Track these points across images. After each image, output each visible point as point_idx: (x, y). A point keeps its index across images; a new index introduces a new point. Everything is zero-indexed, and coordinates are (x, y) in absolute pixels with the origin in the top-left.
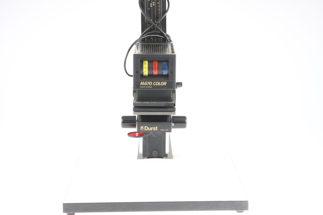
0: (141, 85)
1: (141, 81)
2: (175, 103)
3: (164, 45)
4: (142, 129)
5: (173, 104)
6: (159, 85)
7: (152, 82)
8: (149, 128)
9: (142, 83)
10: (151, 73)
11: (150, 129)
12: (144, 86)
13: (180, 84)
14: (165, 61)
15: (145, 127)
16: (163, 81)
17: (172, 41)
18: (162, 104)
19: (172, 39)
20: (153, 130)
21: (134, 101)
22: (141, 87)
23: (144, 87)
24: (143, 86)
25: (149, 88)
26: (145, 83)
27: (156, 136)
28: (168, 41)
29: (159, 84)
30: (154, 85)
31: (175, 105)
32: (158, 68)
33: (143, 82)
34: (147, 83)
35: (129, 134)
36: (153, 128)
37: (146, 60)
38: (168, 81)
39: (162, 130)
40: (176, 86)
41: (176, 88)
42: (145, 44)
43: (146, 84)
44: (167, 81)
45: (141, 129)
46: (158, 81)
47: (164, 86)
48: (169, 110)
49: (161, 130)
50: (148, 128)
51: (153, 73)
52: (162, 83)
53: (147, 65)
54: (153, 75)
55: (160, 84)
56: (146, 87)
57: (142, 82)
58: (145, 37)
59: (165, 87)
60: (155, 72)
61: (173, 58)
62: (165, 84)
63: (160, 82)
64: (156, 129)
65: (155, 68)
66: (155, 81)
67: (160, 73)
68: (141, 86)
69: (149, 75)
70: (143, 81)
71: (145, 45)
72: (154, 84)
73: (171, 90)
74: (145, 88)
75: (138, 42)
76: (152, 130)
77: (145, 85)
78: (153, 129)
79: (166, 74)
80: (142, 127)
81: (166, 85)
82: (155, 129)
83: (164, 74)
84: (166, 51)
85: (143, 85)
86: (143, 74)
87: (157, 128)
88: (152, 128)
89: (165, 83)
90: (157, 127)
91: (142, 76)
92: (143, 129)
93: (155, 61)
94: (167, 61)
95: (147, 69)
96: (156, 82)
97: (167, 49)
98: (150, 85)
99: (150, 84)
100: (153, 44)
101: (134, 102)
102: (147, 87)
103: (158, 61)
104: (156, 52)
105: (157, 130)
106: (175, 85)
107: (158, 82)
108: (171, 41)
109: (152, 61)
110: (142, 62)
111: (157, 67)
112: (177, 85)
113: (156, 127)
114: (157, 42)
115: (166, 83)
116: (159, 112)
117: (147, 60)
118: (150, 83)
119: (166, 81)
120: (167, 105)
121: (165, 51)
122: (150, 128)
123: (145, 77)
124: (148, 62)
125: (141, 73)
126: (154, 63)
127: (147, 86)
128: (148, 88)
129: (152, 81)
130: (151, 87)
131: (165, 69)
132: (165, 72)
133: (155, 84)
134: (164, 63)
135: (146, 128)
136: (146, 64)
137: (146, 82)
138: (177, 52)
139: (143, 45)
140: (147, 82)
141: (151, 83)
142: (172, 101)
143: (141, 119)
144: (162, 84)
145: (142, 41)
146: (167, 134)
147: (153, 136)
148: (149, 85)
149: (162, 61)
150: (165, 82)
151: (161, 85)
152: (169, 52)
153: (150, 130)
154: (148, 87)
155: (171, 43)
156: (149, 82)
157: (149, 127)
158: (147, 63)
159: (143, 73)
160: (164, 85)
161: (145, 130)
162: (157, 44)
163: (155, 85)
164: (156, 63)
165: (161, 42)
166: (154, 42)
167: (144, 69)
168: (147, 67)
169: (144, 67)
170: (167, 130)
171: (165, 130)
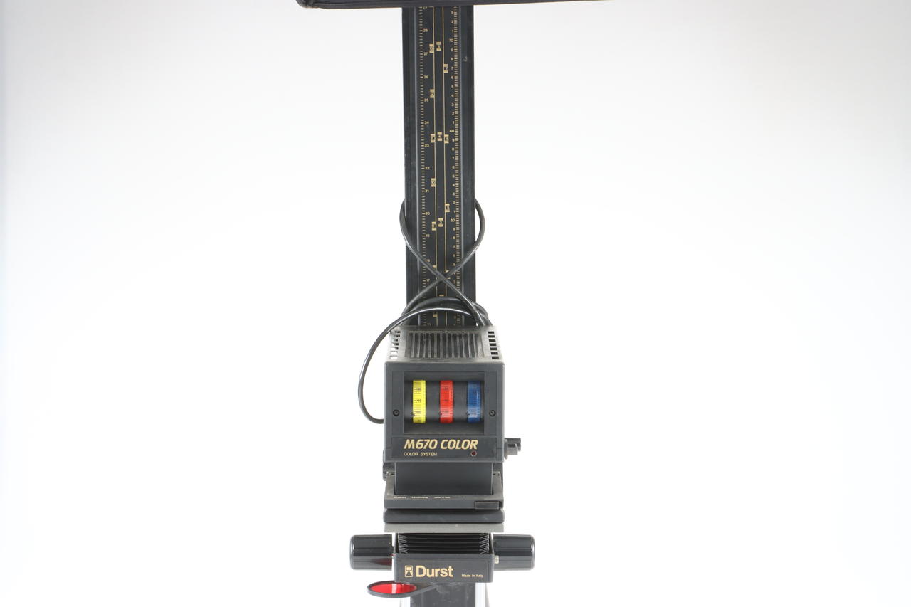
0: (405, 448)
1: (409, 436)
2: (503, 500)
3: (471, 335)
4: (409, 574)
5: (496, 501)
6: (457, 448)
7: (436, 441)
8: (428, 570)
9: (409, 444)
10: (434, 414)
11: (430, 573)
12: (416, 450)
13: (514, 444)
14: (474, 382)
15: (418, 567)
16: (468, 436)
17: (491, 325)
18: (467, 501)
19: (491, 318)
20: (441, 575)
21: (386, 492)
22: (406, 454)
23: (416, 454)
24: (411, 450)
25: (429, 457)
26: (418, 443)
27: (448, 592)
28: (481, 325)
29: (455, 445)
30: (442, 447)
31: (501, 504)
32: (454, 402)
33: (413, 441)
34: (424, 443)
35: (373, 588)
36: (441, 571)
37: (419, 379)
38: (483, 436)
39: (466, 576)
40: (503, 450)
41: (506, 457)
42: (416, 332)
43: (420, 445)
44: (479, 436)
45: (406, 573)
46: (454, 436)
47: (472, 452)
48: (485, 518)
49: (463, 576)
50: (426, 572)
51: (440, 414)
52: (466, 443)
53: (425, 393)
54: (440, 419)
55: (460, 445)
56: (419, 454)
57: (408, 441)
58: (417, 314)
59: (474, 454)
60: (447, 413)
61: (496, 373)
62: (473, 444)
63: (459, 441)
64: (448, 572)
65: (446, 400)
66: (445, 436)
67: (460, 414)
68: (407, 450)
69: (429, 421)
70: (411, 436)
71: (416, 335)
72: (444, 446)
73: (491, 463)
74: (419, 457)
75: (398, 328)
76: (436, 576)
77: (417, 447)
78: (439, 573)
79: (476, 416)
80: (409, 568)
81: (475, 448)
82: (447, 574)
83: (471, 416)
84: (477, 352)
85: (413, 448)
86: (412, 419)
87: (450, 569)
88: (437, 570)
89: (474, 442)
90: (450, 567)
91: (409, 422)
92: (412, 573)
93: (446, 380)
94: (480, 382)
95: (425, 402)
96: (449, 439)
97: (479, 347)
98: (430, 447)
99: (433, 445)
100: (440, 332)
101: (386, 496)
102: (422, 454)
103: (455, 382)
104: (447, 356)
105: (451, 576)
106: (501, 448)
107: (454, 441)
108: (488, 324)
109: (438, 382)
110: (409, 384)
111: (450, 398)
112: (508, 448)
113: (447, 569)
114: (451, 326)
115: (477, 441)
116: (457, 525)
117: (424, 379)
118: (431, 443)
119: (475, 436)
120: (478, 506)
121: (473, 352)
122: (433, 570)
123: (419, 424)
124: (427, 383)
125: (408, 415)
126: (443, 386)
127: (422, 450)
128: (425, 457)
129: (437, 436)
130: (436, 454)
131: (474, 404)
132: (474, 413)
133: (446, 444)
134: (470, 387)
135: (421, 572)
136: (419, 389)
137: (422, 439)
138: (506, 357)
139: (411, 335)
140: (422, 441)
141: (434, 443)
142: (495, 494)
143: (407, 546)
144: (465, 446)
145: (410, 324)
146: (480, 587)
147: (440, 592)
148: (428, 449)
149: (466, 383)
150: (473, 441)
151: (463, 448)
152: (484, 357)
153: (433, 575)
154: (427, 454)
155: (490, 331)
156: (428, 441)
157: (430, 567)
158: (425, 387)
159: (412, 414)
160: (471, 448)
161: (418, 575)
162: (449, 332)
163: (446, 448)
164: (450, 387)
165: (460, 327)
166: (442, 326)
167: (414, 404)
168: (425, 400)
169: (414, 397)
170: (479, 576)
171: (475, 576)
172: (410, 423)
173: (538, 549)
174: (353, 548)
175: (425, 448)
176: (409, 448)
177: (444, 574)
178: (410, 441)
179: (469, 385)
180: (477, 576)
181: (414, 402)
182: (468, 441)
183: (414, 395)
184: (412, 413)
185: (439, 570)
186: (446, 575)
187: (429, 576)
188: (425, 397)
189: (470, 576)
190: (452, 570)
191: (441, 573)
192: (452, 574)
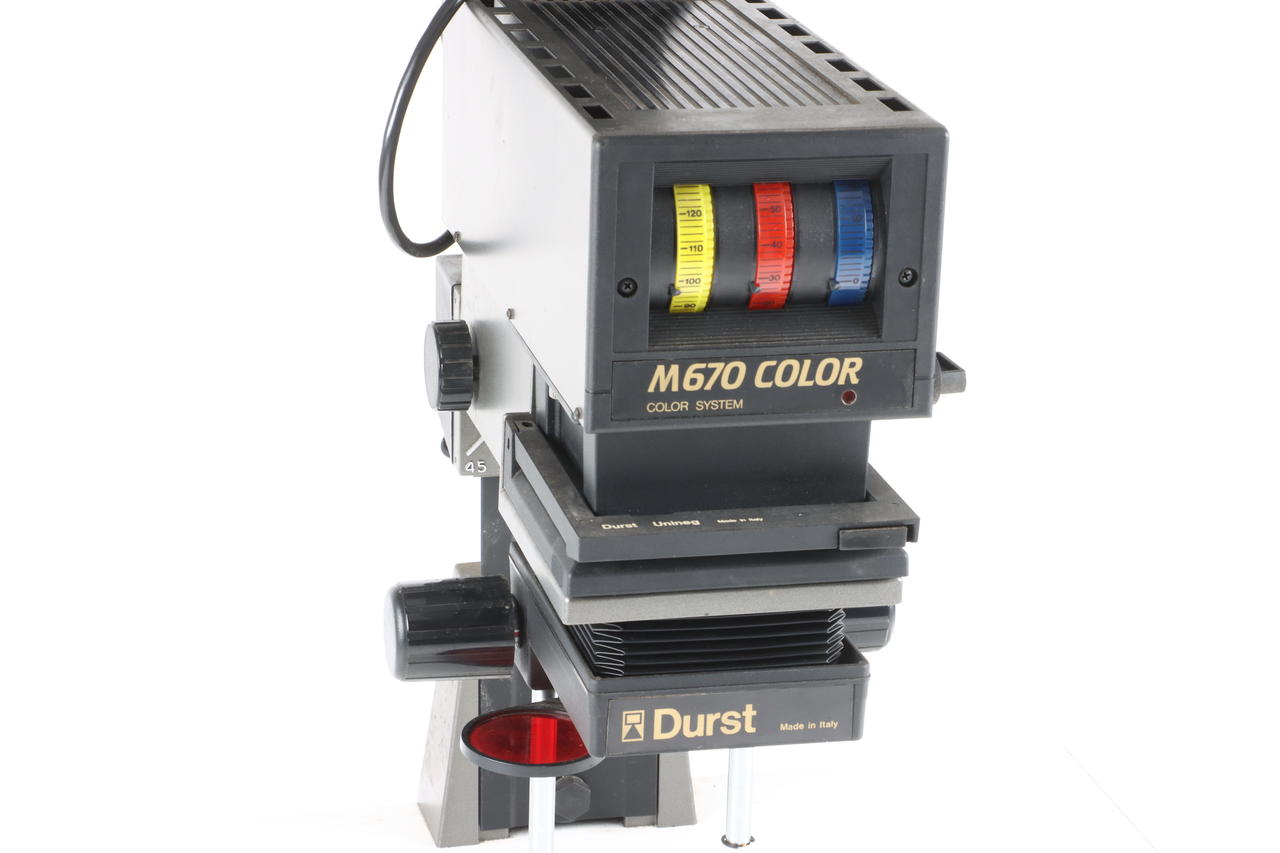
0: (651, 389)
1: (661, 355)
2: (917, 522)
4: (633, 733)
5: (898, 524)
6: (803, 383)
7: (742, 367)
8: (687, 718)
9: (664, 377)
10: (735, 285)
11: (693, 727)
12: (682, 394)
14: (851, 184)
15: (659, 714)
16: (834, 348)
18: (812, 527)
20: (724, 730)
22: (653, 408)
23: (683, 406)
24: (668, 396)
25: (722, 414)
26: (689, 374)
29: (796, 373)
30: (759, 383)
31: (908, 533)
32: (797, 248)
33: (675, 369)
34: (708, 373)
36: (725, 720)
37: (692, 181)
38: (877, 346)
39: (791, 727)
40: (931, 381)
41: (936, 399)
43: (694, 379)
44: (864, 347)
45: (626, 729)
46: (792, 350)
47: (847, 392)
48: (857, 567)
49: (783, 727)
50: (681, 724)
51: (754, 284)
52: (829, 368)
53: (712, 226)
54: (749, 299)
55: (811, 376)
56: (692, 406)
57: (661, 369)
59: (849, 397)
60: (773, 278)
61: (927, 155)
62: (847, 370)
63: (807, 363)
64: (742, 720)
65: (774, 245)
66: (771, 351)
67: (811, 280)
68: (658, 396)
69: (716, 303)
70: (670, 355)
72: (764, 379)
74: (690, 414)
76: (709, 732)
77: (687, 387)
78: (718, 724)
79: (858, 286)
80: (633, 719)
81: (854, 380)
83: (842, 286)
85: (675, 388)
86: (669, 301)
87: (750, 712)
88: (712, 718)
89: (852, 365)
90: (749, 707)
91: (661, 307)
92: (640, 729)
93: (772, 184)
94: (876, 186)
95: (711, 253)
96: (780, 358)
98: (725, 385)
99: (733, 378)
102: (700, 405)
103: (795, 188)
105: (750, 729)
106: (926, 378)
107: (795, 363)
109: (748, 190)
110: (665, 195)
111: (787, 231)
112: (944, 376)
113: (741, 710)
115: (859, 362)
116: (772, 592)
117: (703, 181)
118: (727, 373)
119: (853, 347)
120: (849, 543)
122: (701, 718)
123: (688, 317)
124: (715, 192)
125: (659, 290)
126: (763, 200)
127: (702, 394)
128: (708, 414)
129: (747, 352)
130: (739, 404)
131: (854, 250)
132: (852, 275)
133: (769, 375)
134: (843, 198)
135: (668, 723)
136: (695, 213)
137: (701, 360)
140: (703, 366)
141: (735, 371)
144: (827, 375)
148: (718, 392)
149: (829, 187)
150: (848, 361)
151: (820, 381)
153: (699, 732)
154: (714, 404)
156: (719, 366)
157: (692, 710)
158: (710, 207)
159: (672, 290)
160: (842, 382)
161: (658, 735)
163: (769, 385)
164: (783, 199)
167: (680, 258)
168: (712, 244)
169: (680, 238)
170: (829, 725)
171: (818, 725)
174: (403, 625)
175: (708, 387)
176: (663, 389)
177: (730, 727)
178: (667, 370)
179: (839, 194)
180: (822, 724)
181: (680, 252)
182: (835, 362)
183: (680, 231)
184: (672, 286)
185: (718, 715)
186: (738, 726)
187: (688, 734)
188: (712, 235)
189: (802, 726)
190: (755, 713)
191: (724, 725)
192: (753, 726)
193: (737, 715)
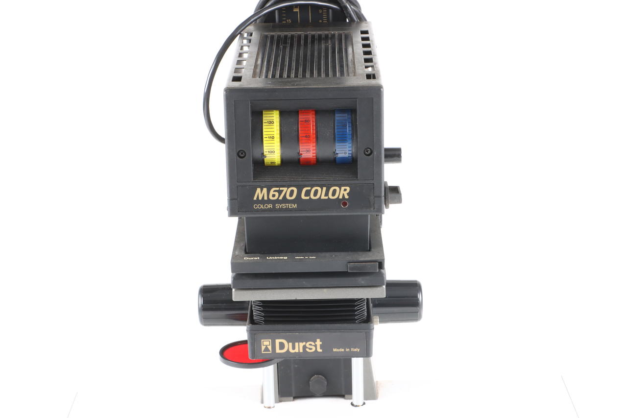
0: (255, 198)
1: (258, 184)
2: (384, 260)
3: (340, 36)
4: (267, 349)
6: (323, 197)
7: (295, 190)
8: (291, 344)
9: (260, 193)
10: (291, 154)
11: (294, 348)
12: (269, 201)
14: (343, 111)
15: (278, 341)
16: (336, 183)
17: (366, 20)
18: (337, 261)
19: (365, 12)
20: (308, 350)
21: (235, 249)
22: (256, 207)
23: (270, 206)
24: (263, 202)
25: (287, 210)
26: (272, 193)
28: (352, 20)
29: (320, 193)
30: (303, 197)
31: (381, 265)
32: (317, 138)
33: (265, 190)
34: (280, 192)
35: (226, 353)
36: (307, 345)
37: (271, 108)
38: (356, 182)
39: (338, 350)
40: (383, 198)
41: (387, 207)
42: (272, 33)
43: (274, 194)
44: (352, 182)
45: (263, 348)
46: (318, 183)
47: (343, 202)
48: (361, 280)
49: (335, 350)
50: (288, 346)
51: (299, 154)
52: (335, 191)
53: (278, 128)
54: (299, 160)
55: (327, 194)
56: (274, 206)
57: (259, 190)
58: (274, 11)
59: (345, 204)
60: (308, 151)
61: (373, 99)
62: (343, 192)
63: (324, 189)
64: (316, 346)
65: (306, 137)
66: (307, 183)
67: (326, 153)
68: (258, 201)
69: (284, 161)
70: (262, 184)
71: (272, 37)
72: (306, 195)
73: (367, 215)
74: (273, 210)
75: (251, 28)
76: (301, 351)
77: (271, 198)
78: (305, 347)
79: (347, 155)
80: (266, 343)
81: (347, 197)
83: (340, 155)
84: (347, 65)
85: (266, 198)
86: (263, 161)
87: (319, 343)
88: (302, 344)
89: (345, 190)
90: (318, 340)
91: (260, 165)
92: (270, 348)
93: (306, 110)
94: (352, 111)
95: (278, 140)
96: (312, 186)
97: (350, 50)
98: (288, 197)
99: (291, 195)
100: (302, 33)
101: (234, 257)
102: (278, 206)
103: (317, 112)
104: (308, 75)
105: (319, 350)
106: (380, 197)
107: (319, 189)
108: (361, 18)
109: (297, 113)
110: (257, 116)
111: (312, 131)
112: (390, 195)
113: (315, 341)
114: (316, 25)
115: (348, 189)
116: (325, 290)
117: (276, 109)
118: (289, 192)
119: (346, 182)
120: (352, 269)
121: (342, 66)
122: (297, 344)
123: (272, 168)
124: (282, 114)
125: (257, 155)
126: (301, 117)
127: (278, 201)
128: (281, 210)
129: (297, 183)
130: (295, 206)
131: (343, 140)
132: (344, 151)
133: (308, 193)
134: (338, 117)
135: (282, 346)
136: (271, 122)
139: (266, 37)
140: (278, 189)
141: (292, 192)
142: (372, 250)
143: (262, 309)
144: (334, 194)
145: (265, 22)
146: (357, 364)
148: (285, 200)
149: (332, 112)
150: (343, 188)
151: (331, 197)
153: (296, 350)
154: (284, 206)
155: (364, 29)
156: (285, 189)
157: (292, 340)
158: (278, 120)
160: (341, 197)
161: (278, 351)
162: (313, 33)
163: (308, 198)
164: (311, 117)
165: (328, 25)
166: (305, 24)
167: (264, 142)
168: (278, 136)
169: (264, 133)
170: (355, 350)
171: (350, 350)
172: (260, 167)
173: (426, 297)
175: (281, 198)
176: (260, 198)
177: (310, 349)
178: (261, 190)
179: (336, 115)
180: (352, 349)
181: (264, 139)
182: (337, 188)
183: (264, 130)
184: (263, 154)
185: (304, 343)
186: (314, 349)
187: (291, 351)
188: (278, 132)
189: (343, 350)
190: (321, 343)
191: (307, 348)
192: (321, 349)
193: (313, 344)
